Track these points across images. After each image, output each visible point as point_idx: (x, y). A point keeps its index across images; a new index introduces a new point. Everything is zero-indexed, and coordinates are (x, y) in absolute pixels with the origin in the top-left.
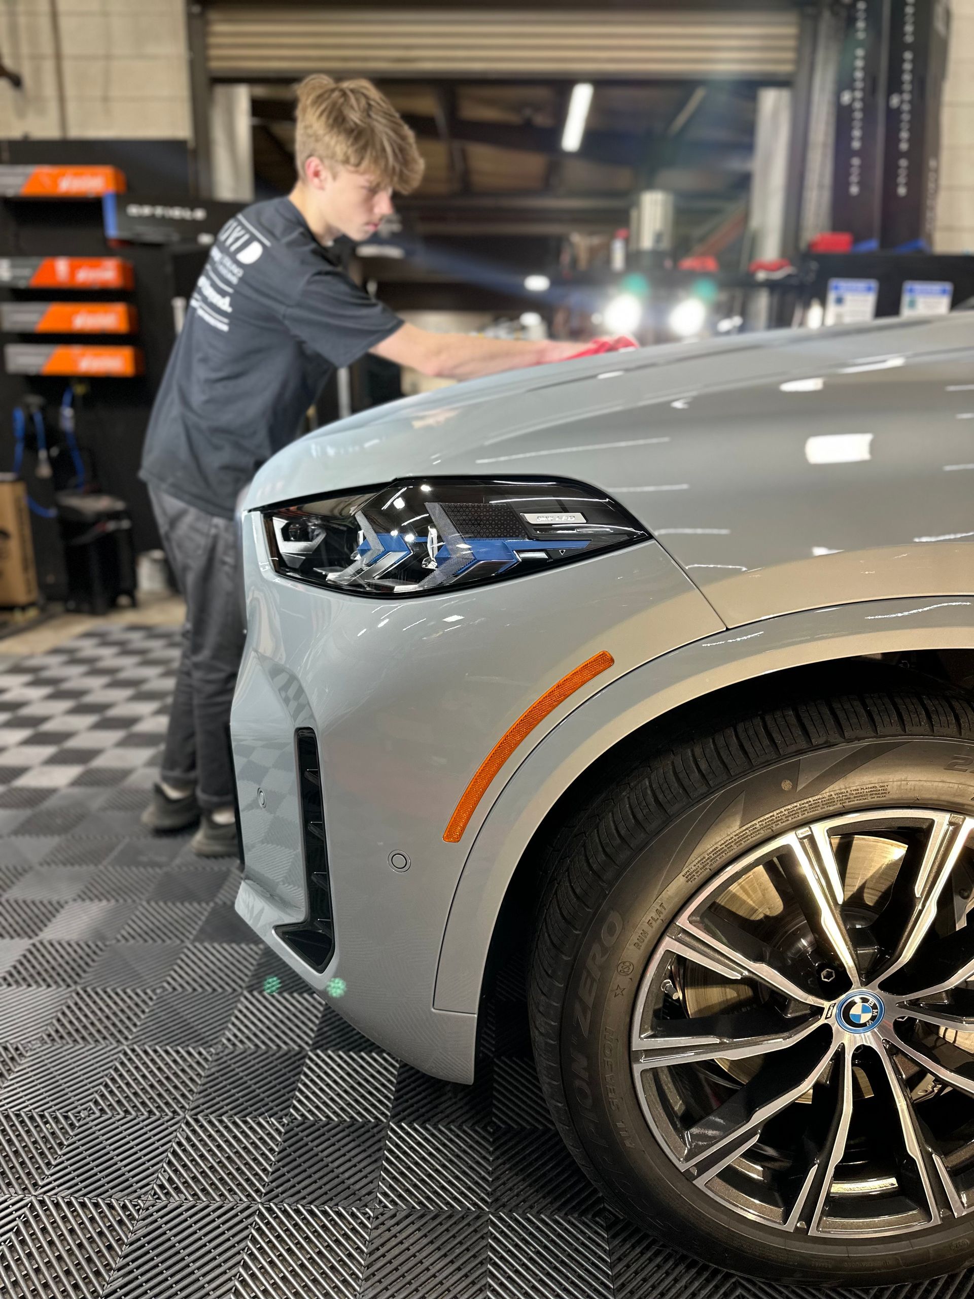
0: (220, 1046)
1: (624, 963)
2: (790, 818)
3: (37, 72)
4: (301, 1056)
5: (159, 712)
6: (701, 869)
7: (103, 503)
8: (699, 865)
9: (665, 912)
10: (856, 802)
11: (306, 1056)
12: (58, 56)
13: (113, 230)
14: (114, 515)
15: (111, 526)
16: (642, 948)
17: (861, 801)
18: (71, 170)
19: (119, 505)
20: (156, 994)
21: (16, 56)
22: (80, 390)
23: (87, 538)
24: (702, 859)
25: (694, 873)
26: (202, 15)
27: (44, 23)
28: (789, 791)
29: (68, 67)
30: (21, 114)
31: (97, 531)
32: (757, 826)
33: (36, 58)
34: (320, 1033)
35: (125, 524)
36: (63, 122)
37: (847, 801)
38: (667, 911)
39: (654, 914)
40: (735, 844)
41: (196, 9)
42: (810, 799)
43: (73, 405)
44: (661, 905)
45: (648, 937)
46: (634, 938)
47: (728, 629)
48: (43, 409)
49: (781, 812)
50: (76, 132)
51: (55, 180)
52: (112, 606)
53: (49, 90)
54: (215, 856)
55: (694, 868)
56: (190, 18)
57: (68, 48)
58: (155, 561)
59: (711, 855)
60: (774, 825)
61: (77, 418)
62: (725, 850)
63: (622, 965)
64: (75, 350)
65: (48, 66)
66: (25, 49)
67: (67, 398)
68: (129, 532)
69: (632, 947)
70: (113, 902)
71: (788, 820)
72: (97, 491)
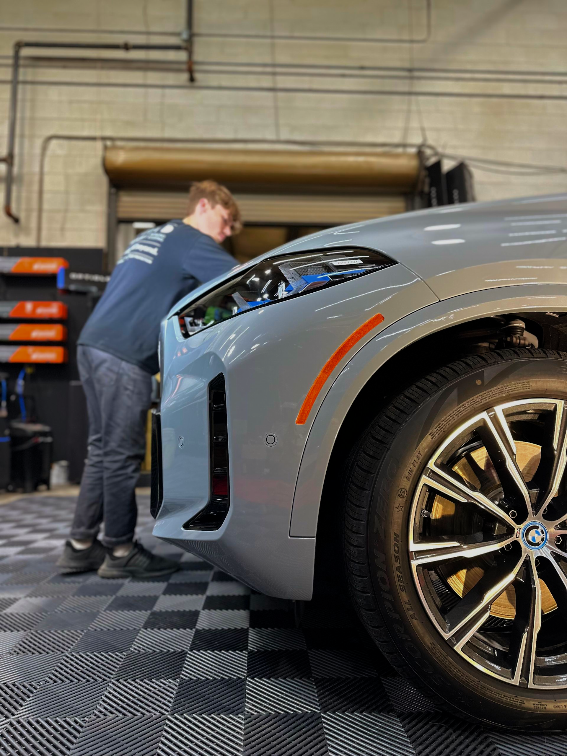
0: (129, 651)
1: (401, 489)
2: (483, 401)
3: (28, 217)
4: (182, 655)
5: (68, 526)
6: (439, 431)
7: (37, 427)
8: (437, 428)
9: (421, 457)
10: (515, 391)
11: (187, 653)
12: (40, 210)
13: (61, 284)
14: (44, 434)
15: (41, 439)
16: (411, 480)
17: (518, 391)
18: (40, 259)
19: (47, 429)
20: (84, 632)
21: (19, 209)
22: (29, 370)
23: (26, 446)
24: (439, 425)
25: (435, 433)
26: (117, 195)
27: (35, 197)
28: (480, 385)
29: (45, 215)
30: (16, 235)
31: (33, 441)
32: (466, 405)
33: (29, 211)
34: (193, 642)
35: (49, 440)
36: (39, 238)
37: (511, 391)
38: (422, 456)
39: (415, 458)
40: (455, 416)
41: (113, 190)
42: (492, 389)
43: (24, 379)
44: (419, 453)
45: (414, 473)
46: (406, 473)
47: (440, 301)
48: (7, 379)
49: (478, 397)
50: (44, 243)
51: (31, 265)
52: (35, 489)
53: (33, 224)
54: (113, 578)
55: (435, 430)
56: (110, 195)
57: (46, 206)
58: (62, 467)
59: (444, 422)
60: (475, 405)
61: (26, 386)
62: (451, 420)
63: (400, 490)
64: (30, 349)
65: (34, 216)
66: (23, 206)
67: (21, 375)
68: (51, 444)
69: (405, 479)
70: (50, 597)
71: (481, 402)
72: (34, 421)
